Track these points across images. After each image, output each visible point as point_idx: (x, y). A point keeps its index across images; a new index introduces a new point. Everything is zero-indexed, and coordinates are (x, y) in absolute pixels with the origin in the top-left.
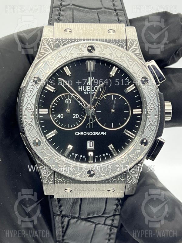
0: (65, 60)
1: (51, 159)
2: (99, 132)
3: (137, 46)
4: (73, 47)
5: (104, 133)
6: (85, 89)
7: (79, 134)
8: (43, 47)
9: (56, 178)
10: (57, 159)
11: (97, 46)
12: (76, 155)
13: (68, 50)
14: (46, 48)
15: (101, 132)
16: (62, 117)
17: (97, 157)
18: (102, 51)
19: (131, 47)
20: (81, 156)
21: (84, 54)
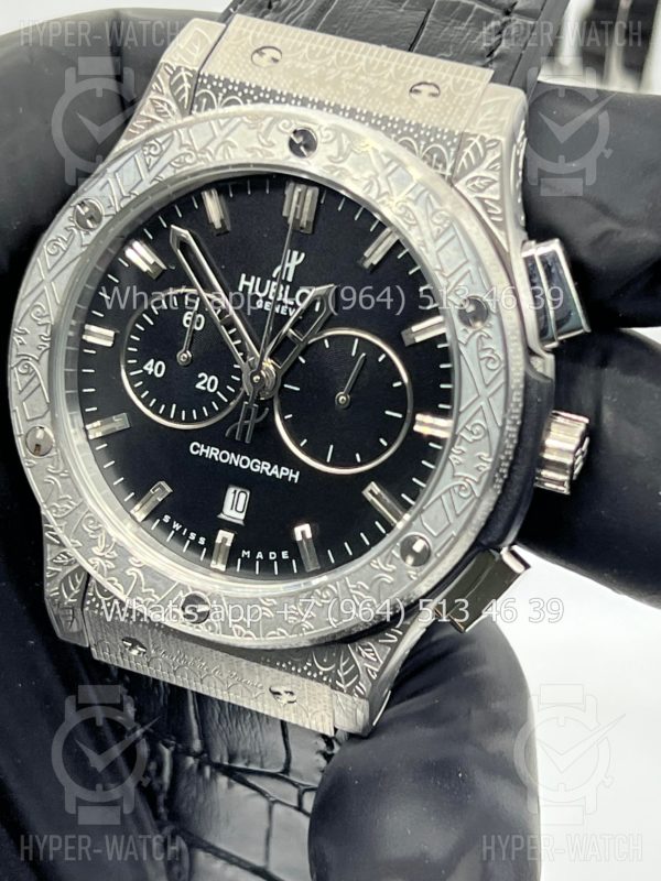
0: (199, 164)
1: (73, 514)
2: (276, 467)
3: (494, 169)
4: (238, 120)
5: (294, 473)
6: (261, 290)
7: (204, 454)
8: (153, 95)
9: (92, 589)
10: (91, 522)
11: (328, 136)
12: (177, 526)
13: (221, 128)
14: (162, 102)
15: (283, 468)
16: (159, 372)
17: (246, 556)
18: (341, 158)
19: (472, 168)
20: (193, 536)
21: (272, 155)
